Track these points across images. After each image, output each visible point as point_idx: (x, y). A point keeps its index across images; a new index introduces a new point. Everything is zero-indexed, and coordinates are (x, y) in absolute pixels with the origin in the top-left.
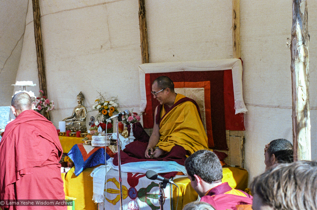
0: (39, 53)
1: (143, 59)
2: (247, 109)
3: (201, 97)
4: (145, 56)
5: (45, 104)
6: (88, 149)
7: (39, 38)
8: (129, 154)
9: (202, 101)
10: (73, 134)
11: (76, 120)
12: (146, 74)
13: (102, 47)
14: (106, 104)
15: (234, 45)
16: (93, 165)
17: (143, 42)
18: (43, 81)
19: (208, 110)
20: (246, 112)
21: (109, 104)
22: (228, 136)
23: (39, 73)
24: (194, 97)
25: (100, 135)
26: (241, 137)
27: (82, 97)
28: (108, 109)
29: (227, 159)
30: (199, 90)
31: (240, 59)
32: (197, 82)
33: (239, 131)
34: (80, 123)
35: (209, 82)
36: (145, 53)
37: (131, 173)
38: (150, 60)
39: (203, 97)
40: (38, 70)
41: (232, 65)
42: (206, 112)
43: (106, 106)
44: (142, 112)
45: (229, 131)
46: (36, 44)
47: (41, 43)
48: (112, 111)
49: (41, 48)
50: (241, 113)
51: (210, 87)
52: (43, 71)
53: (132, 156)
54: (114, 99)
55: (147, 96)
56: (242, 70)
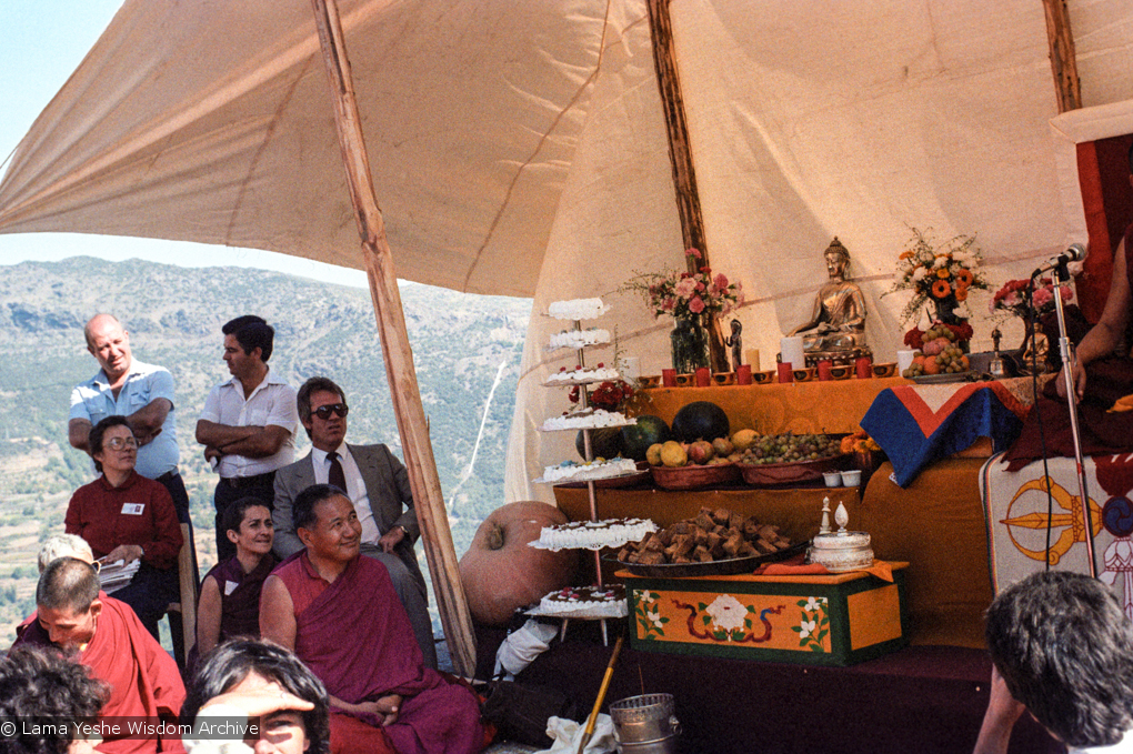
0: (676, 127)
1: (1063, 98)
4: (1070, 86)
5: (715, 289)
6: (936, 398)
7: (671, 77)
11: (833, 331)
12: (1078, 146)
13: (907, 70)
14: (940, 262)
17: (1057, 41)
18: (694, 218)
21: (950, 261)
23: (679, 194)
27: (841, 254)
28: (951, 278)
34: (853, 339)
36: (1069, 77)
38: (1083, 97)
40: (677, 183)
43: (941, 267)
46: (663, 97)
48: (964, 284)
49: (680, 110)
52: (690, 186)
55: (1088, 217)
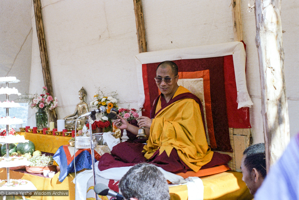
0: (42, 47)
1: (140, 48)
2: (253, 102)
3: (200, 89)
4: (142, 44)
5: (48, 101)
6: (73, 152)
7: (40, 31)
8: (116, 157)
9: (201, 94)
10: (68, 134)
12: (143, 65)
13: (100, 36)
15: (234, 25)
16: (78, 170)
17: (138, 29)
18: (47, 76)
19: (208, 105)
20: (252, 106)
21: (106, 100)
22: (231, 136)
23: (43, 69)
24: (193, 89)
25: (85, 135)
26: (246, 136)
27: (84, 93)
28: (106, 105)
29: (232, 163)
30: (198, 81)
31: (243, 41)
32: (196, 72)
33: (244, 129)
34: (80, 122)
35: (207, 71)
36: (142, 41)
37: (114, 180)
38: (148, 48)
39: (202, 89)
40: (42, 65)
41: (232, 49)
42: (206, 108)
43: (103, 102)
44: (141, 108)
45: (232, 129)
46: (38, 37)
47: (43, 37)
48: (110, 108)
49: (43, 42)
50: (245, 108)
51: (209, 77)
52: (46, 66)
53: (118, 160)
54: (113, 94)
55: (145, 89)
56: (245, 55)
